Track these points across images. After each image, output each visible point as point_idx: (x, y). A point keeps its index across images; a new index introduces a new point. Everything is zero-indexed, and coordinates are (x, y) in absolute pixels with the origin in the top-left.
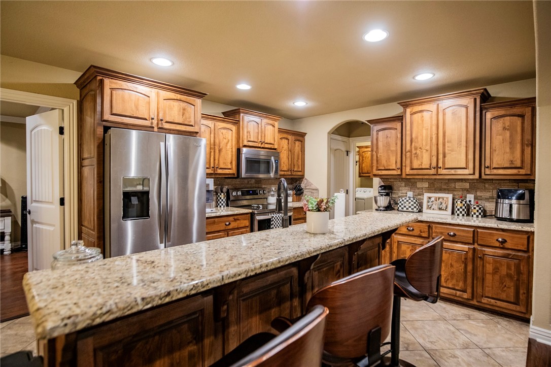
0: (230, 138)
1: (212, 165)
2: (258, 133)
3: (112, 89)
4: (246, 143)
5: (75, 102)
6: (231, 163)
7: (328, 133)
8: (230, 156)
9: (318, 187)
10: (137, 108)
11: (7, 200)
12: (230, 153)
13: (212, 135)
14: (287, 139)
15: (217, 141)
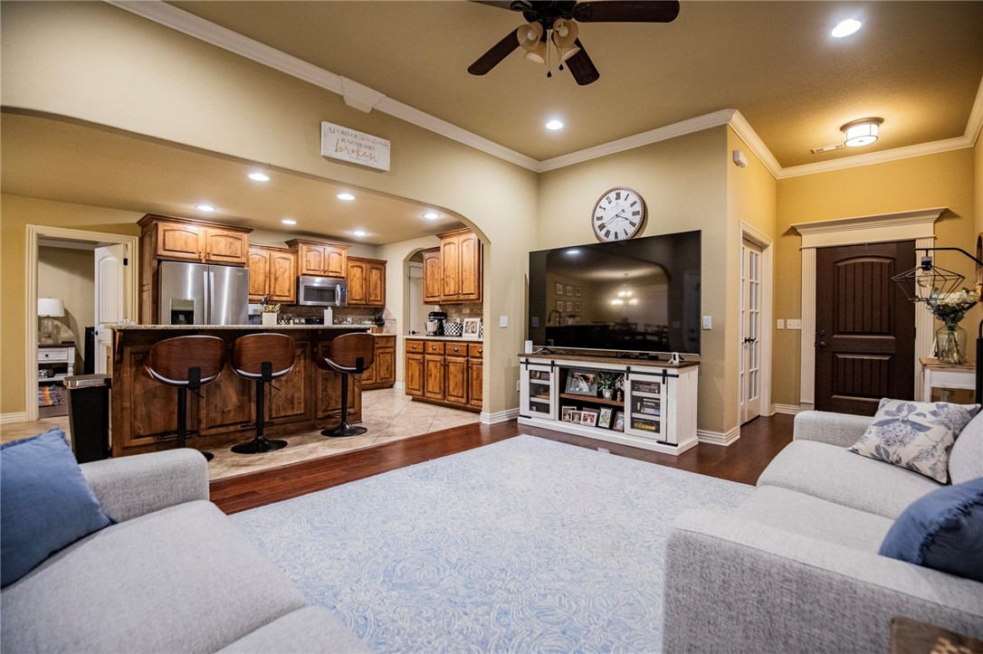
0: (288, 267)
1: (267, 292)
2: (320, 262)
3: (165, 231)
4: (304, 272)
5: (137, 238)
6: (289, 291)
7: (405, 261)
8: (287, 284)
9: (396, 317)
10: (186, 244)
11: (70, 332)
12: (287, 281)
13: (268, 265)
14: (360, 267)
15: (273, 270)
